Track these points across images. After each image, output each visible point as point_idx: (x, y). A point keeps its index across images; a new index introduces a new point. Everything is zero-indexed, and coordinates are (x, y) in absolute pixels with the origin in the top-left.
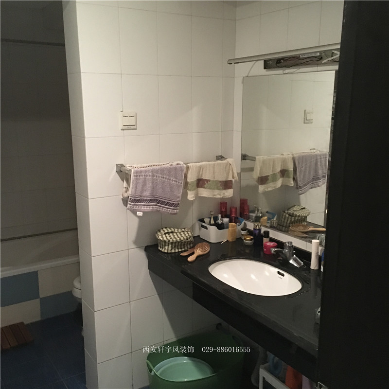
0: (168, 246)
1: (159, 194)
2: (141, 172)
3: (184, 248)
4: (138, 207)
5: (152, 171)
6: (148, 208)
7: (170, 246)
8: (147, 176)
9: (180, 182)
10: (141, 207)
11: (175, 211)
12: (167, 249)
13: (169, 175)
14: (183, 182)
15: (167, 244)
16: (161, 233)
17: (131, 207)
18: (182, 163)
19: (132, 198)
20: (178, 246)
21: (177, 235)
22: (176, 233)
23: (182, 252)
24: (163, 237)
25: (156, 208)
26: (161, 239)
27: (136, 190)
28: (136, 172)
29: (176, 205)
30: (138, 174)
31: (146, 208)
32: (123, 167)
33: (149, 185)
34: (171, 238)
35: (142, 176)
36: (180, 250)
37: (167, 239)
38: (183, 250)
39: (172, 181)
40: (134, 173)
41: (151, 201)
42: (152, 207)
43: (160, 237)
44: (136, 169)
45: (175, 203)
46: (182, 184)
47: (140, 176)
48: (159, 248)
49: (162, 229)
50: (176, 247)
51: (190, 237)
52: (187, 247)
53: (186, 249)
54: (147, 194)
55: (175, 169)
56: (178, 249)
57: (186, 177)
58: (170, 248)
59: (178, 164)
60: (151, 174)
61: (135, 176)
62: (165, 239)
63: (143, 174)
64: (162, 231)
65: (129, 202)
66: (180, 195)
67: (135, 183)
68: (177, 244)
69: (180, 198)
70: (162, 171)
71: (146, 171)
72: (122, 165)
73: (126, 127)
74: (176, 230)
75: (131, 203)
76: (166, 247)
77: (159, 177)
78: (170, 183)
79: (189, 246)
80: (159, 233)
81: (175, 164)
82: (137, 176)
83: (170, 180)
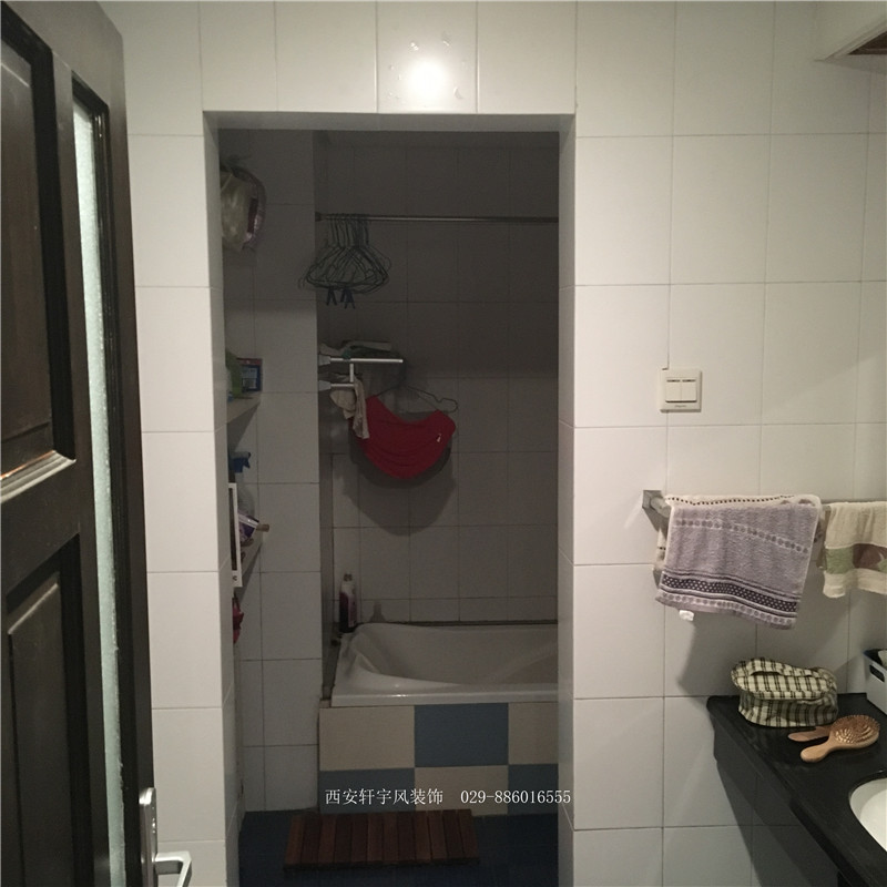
0: (760, 706)
1: (741, 572)
2: (695, 514)
3: (806, 720)
4: (684, 599)
5: (725, 514)
6: (708, 605)
7: (765, 708)
8: (710, 524)
9: (803, 547)
10: (691, 599)
11: (786, 619)
12: (755, 715)
13: (772, 528)
14: (810, 549)
15: (757, 702)
16: (746, 672)
17: (665, 595)
18: (816, 500)
19: (669, 575)
20: (788, 711)
21: (787, 683)
22: (786, 677)
23: (789, 730)
24: (746, 683)
25: (731, 606)
26: (743, 686)
27: (678, 557)
28: (684, 514)
29: (791, 606)
30: (686, 518)
31: (702, 604)
32: (659, 501)
33: (714, 546)
34: (768, 689)
35: (697, 524)
36: (793, 724)
37: (757, 688)
38: (802, 725)
39: (781, 542)
40: (676, 515)
41: (716, 588)
42: (719, 604)
43: (740, 682)
44: (683, 506)
45: (785, 599)
46: (809, 554)
47: (691, 523)
48: (740, 708)
49: (752, 660)
50: (784, 714)
51: (823, 695)
52: (816, 721)
53: (813, 724)
54: (708, 569)
55: (791, 513)
56: (788, 720)
57: (821, 534)
58: (764, 715)
59: (803, 501)
60: (720, 521)
61: (678, 523)
62: (752, 688)
63: (701, 520)
64: (749, 667)
65: (661, 584)
66: (802, 580)
67: (677, 539)
68: (784, 707)
69: (801, 590)
70: (752, 516)
71: (708, 514)
72: (657, 494)
73: (673, 406)
74: (789, 668)
75: (666, 587)
76: (756, 710)
77: (743, 530)
78: (772, 548)
79: (820, 718)
80: (740, 670)
81: (794, 500)
82: (684, 523)
83: (774, 539)
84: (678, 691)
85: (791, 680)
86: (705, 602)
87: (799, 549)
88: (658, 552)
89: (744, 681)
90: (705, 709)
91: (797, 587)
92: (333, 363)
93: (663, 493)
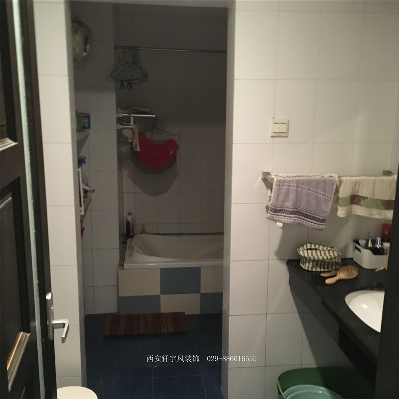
0: (309, 263)
1: (303, 207)
2: (284, 181)
3: (328, 268)
4: (279, 218)
5: (297, 181)
6: (289, 220)
7: (311, 263)
8: (291, 186)
9: (329, 196)
10: (282, 218)
11: (321, 226)
12: (307, 266)
13: (316, 188)
14: (332, 197)
15: (308, 261)
16: (303, 249)
17: (271, 216)
18: (336, 176)
19: (272, 207)
20: (321, 265)
21: (321, 253)
22: (320, 251)
23: (321, 272)
24: (303, 253)
25: (298, 221)
26: (302, 254)
27: (277, 200)
28: (279, 181)
29: (323, 221)
30: (281, 183)
31: (286, 220)
32: (270, 176)
33: (292, 196)
34: (312, 255)
35: (285, 185)
36: (322, 270)
37: (308, 255)
38: (326, 270)
39: (320, 194)
40: (276, 182)
41: (293, 213)
42: (293, 220)
43: (301, 253)
44: (279, 178)
45: (321, 218)
46: (332, 199)
47: (283, 185)
48: (301, 264)
49: (306, 244)
50: (319, 266)
51: (335, 258)
52: (332, 269)
53: (330, 270)
54: (289, 205)
55: (325, 181)
56: (320, 268)
57: (337, 190)
58: (311, 266)
59: (330, 176)
60: (295, 185)
61: (277, 185)
62: (306, 255)
63: (287, 184)
64: (305, 247)
65: (269, 212)
66: (328, 210)
67: (276, 192)
68: (319, 263)
69: (328, 214)
70: (309, 182)
71: (290, 181)
72: (268, 173)
73: (276, 134)
74: (321, 247)
75: (271, 213)
76: (307, 264)
77: (304, 188)
78: (317, 197)
79: (334, 268)
80: (301, 248)
81: (326, 176)
82: (279, 185)
83: (317, 192)
84: (275, 258)
85: (322, 252)
86: (288, 219)
87: (328, 196)
88: (268, 198)
89: (303, 252)
90: (286, 265)
91: (326, 212)
92: (123, 116)
93: (271, 173)
